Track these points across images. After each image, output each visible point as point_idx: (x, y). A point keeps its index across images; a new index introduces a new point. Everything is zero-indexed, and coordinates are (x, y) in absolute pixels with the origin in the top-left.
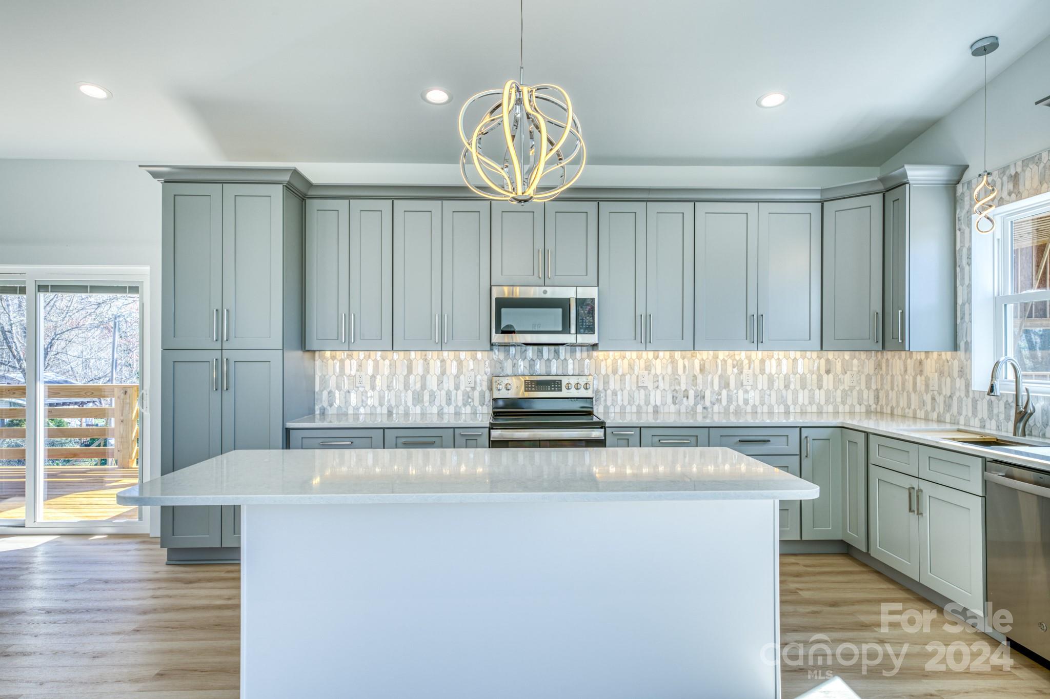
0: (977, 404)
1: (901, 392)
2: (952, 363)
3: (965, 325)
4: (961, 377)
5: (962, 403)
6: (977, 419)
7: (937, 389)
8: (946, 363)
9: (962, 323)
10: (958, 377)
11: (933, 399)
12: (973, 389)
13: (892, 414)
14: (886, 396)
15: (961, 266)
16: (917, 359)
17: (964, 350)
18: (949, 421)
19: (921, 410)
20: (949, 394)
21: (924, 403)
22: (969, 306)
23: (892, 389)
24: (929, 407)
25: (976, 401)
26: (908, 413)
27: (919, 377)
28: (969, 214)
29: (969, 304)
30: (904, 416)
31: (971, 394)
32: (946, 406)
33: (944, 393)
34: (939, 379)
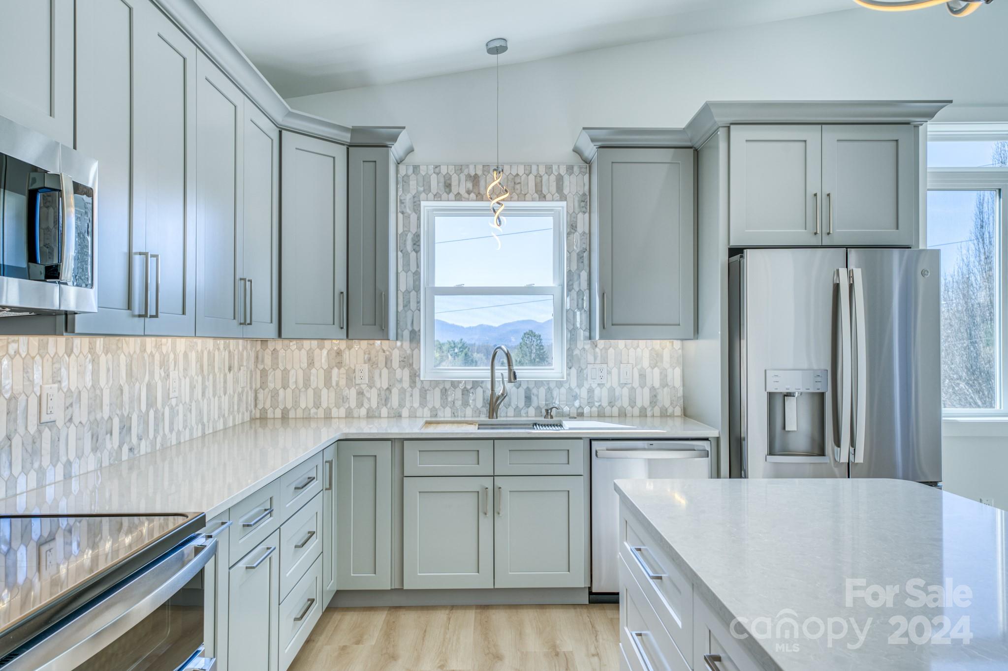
0: (426, 394)
1: (303, 389)
2: (390, 352)
3: (409, 314)
4: (402, 367)
5: (405, 395)
6: (426, 409)
7: (367, 383)
8: (381, 353)
9: (406, 312)
10: (400, 367)
11: (360, 393)
12: (422, 379)
13: (285, 418)
14: (272, 397)
15: (403, 251)
16: (332, 349)
17: (408, 339)
18: (386, 415)
19: (338, 408)
20: (385, 386)
21: (345, 399)
22: (417, 294)
23: (285, 387)
24: (353, 404)
25: (426, 391)
26: (316, 413)
27: (335, 371)
28: (416, 199)
29: (417, 292)
30: (307, 419)
31: (419, 385)
32: (381, 399)
33: (378, 386)
34: (369, 371)
